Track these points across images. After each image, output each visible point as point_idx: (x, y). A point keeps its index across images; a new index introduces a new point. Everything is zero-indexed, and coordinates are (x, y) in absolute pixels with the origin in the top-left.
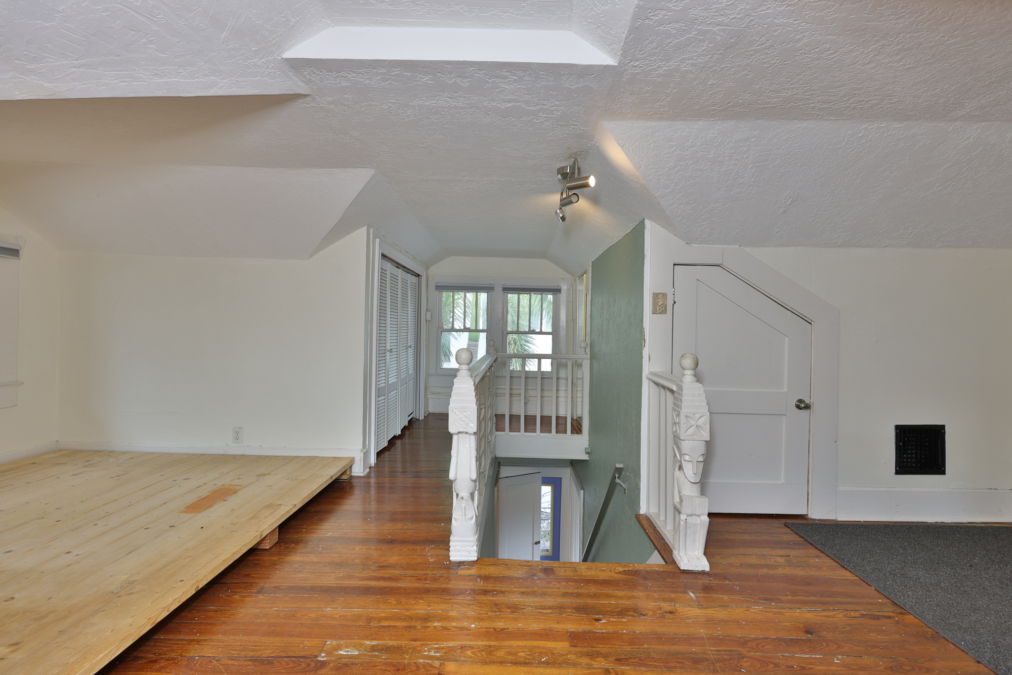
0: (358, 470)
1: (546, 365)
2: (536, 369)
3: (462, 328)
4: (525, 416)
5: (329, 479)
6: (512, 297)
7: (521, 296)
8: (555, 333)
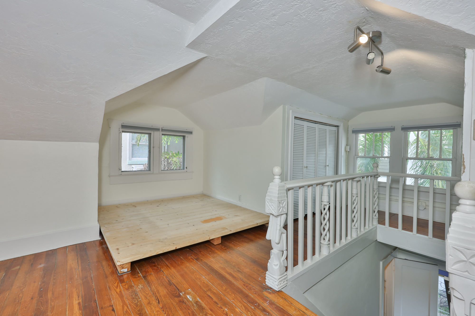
5: (255, 224)
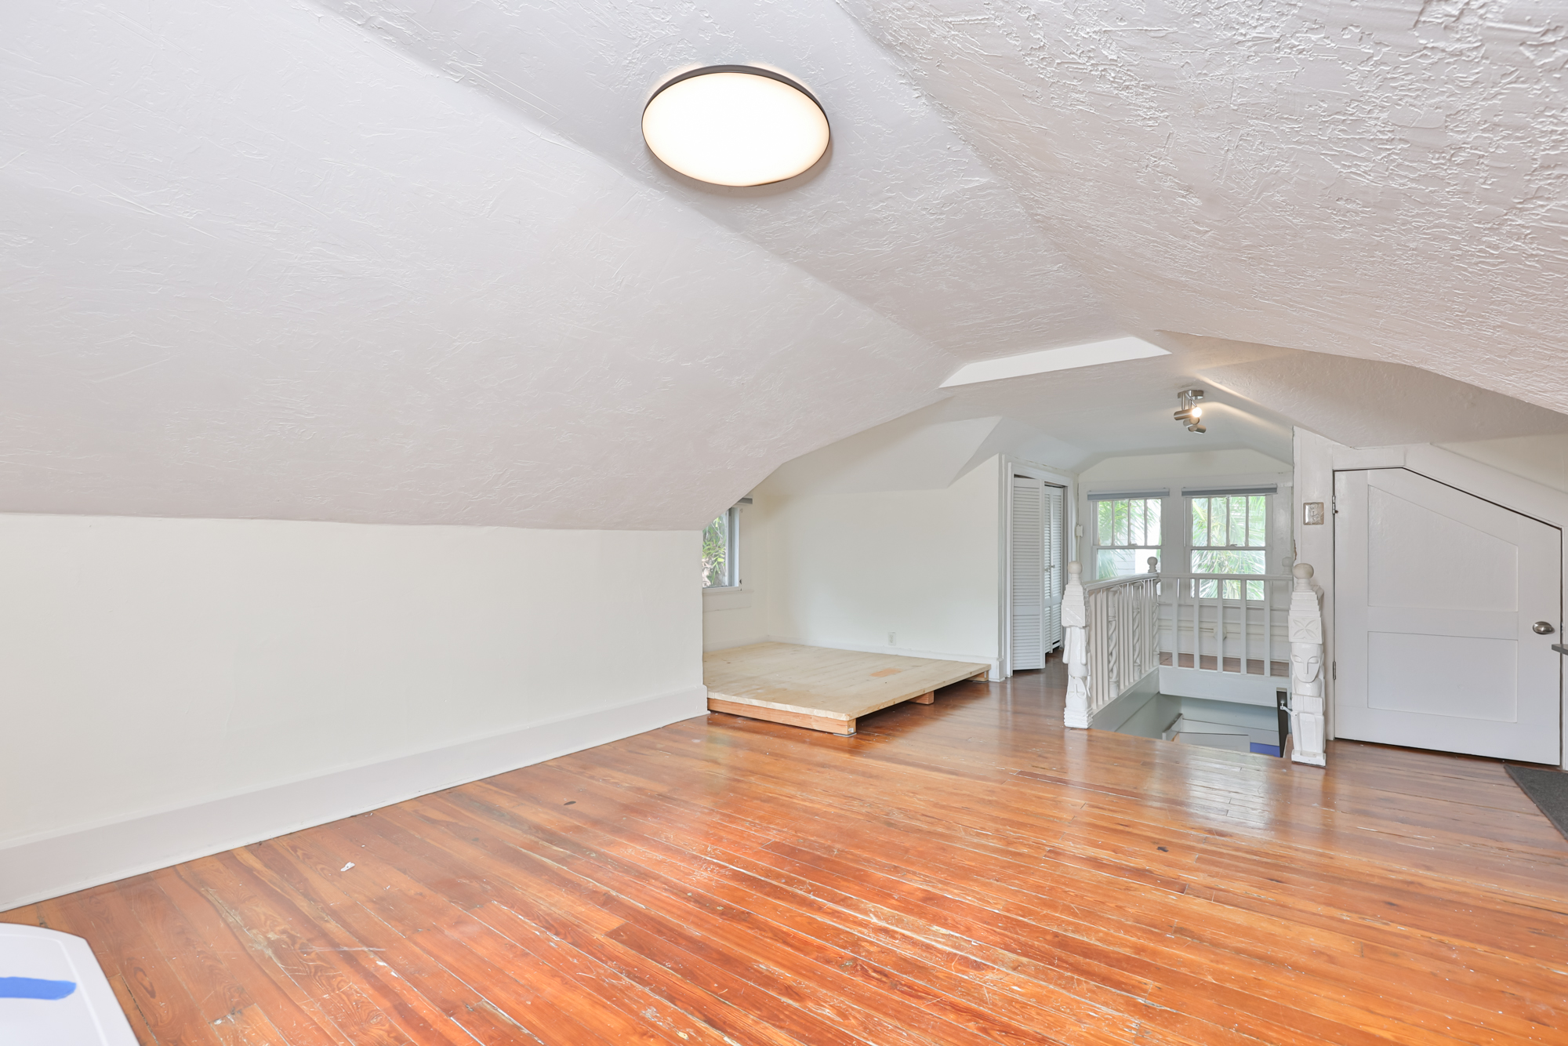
0: (994, 676)
1: (1257, 593)
2: (1215, 595)
3: (1126, 544)
4: (1224, 658)
6: (1198, 505)
7: (1213, 500)
8: (1269, 549)
